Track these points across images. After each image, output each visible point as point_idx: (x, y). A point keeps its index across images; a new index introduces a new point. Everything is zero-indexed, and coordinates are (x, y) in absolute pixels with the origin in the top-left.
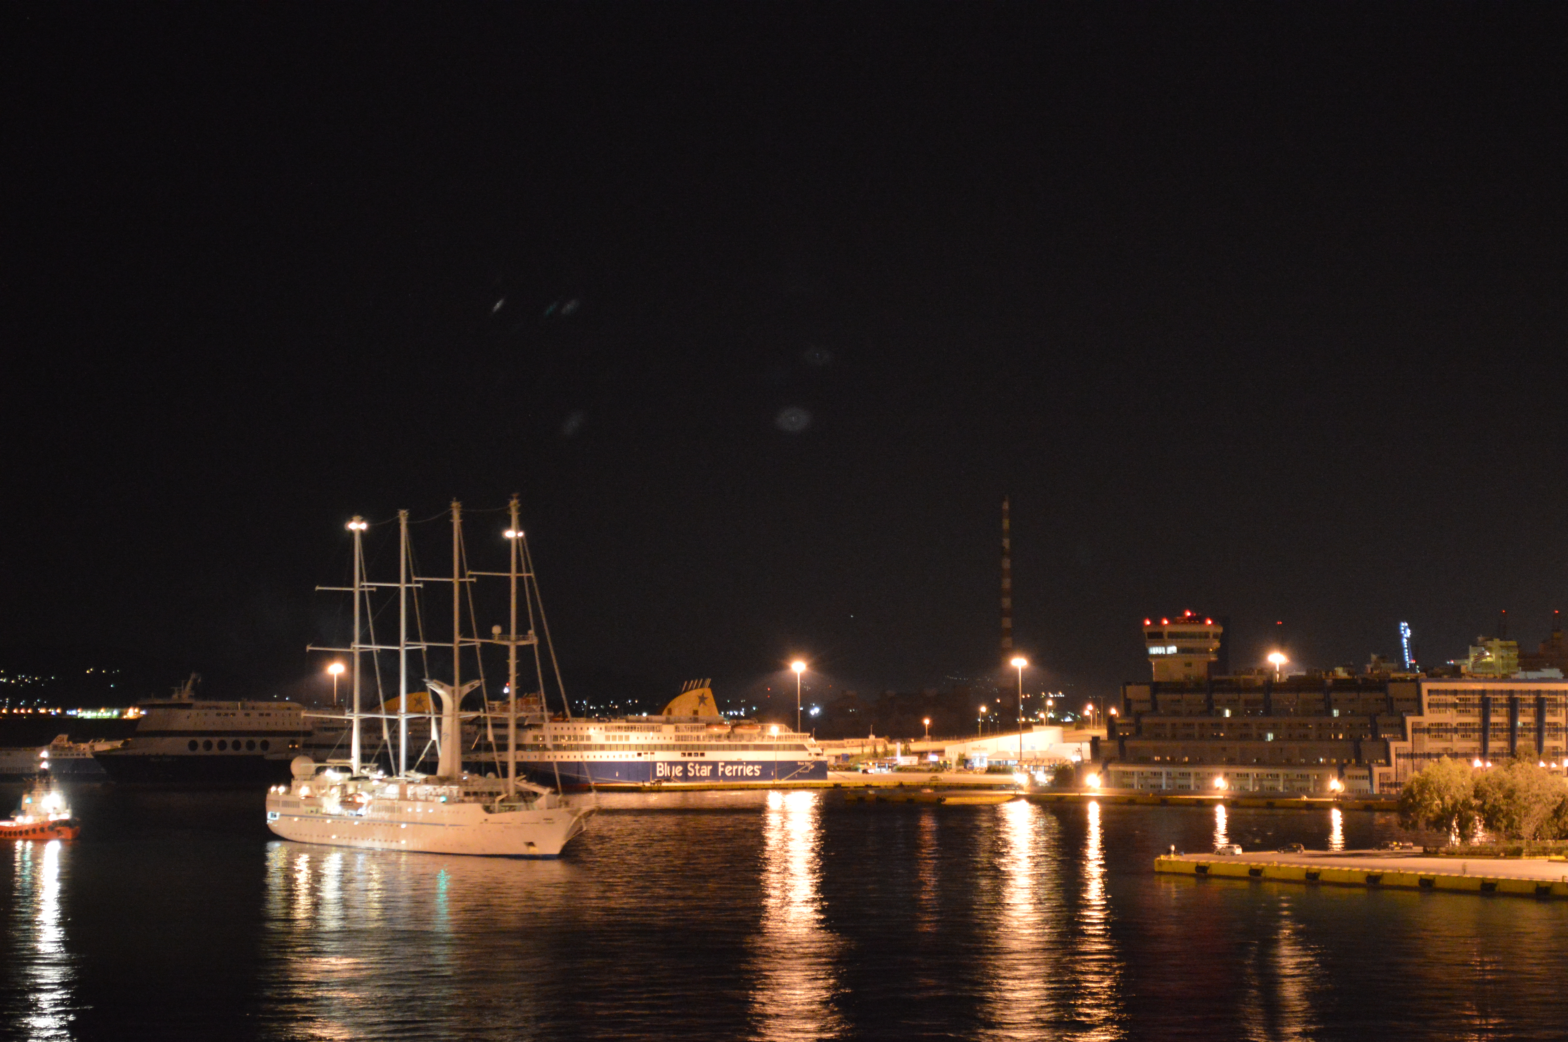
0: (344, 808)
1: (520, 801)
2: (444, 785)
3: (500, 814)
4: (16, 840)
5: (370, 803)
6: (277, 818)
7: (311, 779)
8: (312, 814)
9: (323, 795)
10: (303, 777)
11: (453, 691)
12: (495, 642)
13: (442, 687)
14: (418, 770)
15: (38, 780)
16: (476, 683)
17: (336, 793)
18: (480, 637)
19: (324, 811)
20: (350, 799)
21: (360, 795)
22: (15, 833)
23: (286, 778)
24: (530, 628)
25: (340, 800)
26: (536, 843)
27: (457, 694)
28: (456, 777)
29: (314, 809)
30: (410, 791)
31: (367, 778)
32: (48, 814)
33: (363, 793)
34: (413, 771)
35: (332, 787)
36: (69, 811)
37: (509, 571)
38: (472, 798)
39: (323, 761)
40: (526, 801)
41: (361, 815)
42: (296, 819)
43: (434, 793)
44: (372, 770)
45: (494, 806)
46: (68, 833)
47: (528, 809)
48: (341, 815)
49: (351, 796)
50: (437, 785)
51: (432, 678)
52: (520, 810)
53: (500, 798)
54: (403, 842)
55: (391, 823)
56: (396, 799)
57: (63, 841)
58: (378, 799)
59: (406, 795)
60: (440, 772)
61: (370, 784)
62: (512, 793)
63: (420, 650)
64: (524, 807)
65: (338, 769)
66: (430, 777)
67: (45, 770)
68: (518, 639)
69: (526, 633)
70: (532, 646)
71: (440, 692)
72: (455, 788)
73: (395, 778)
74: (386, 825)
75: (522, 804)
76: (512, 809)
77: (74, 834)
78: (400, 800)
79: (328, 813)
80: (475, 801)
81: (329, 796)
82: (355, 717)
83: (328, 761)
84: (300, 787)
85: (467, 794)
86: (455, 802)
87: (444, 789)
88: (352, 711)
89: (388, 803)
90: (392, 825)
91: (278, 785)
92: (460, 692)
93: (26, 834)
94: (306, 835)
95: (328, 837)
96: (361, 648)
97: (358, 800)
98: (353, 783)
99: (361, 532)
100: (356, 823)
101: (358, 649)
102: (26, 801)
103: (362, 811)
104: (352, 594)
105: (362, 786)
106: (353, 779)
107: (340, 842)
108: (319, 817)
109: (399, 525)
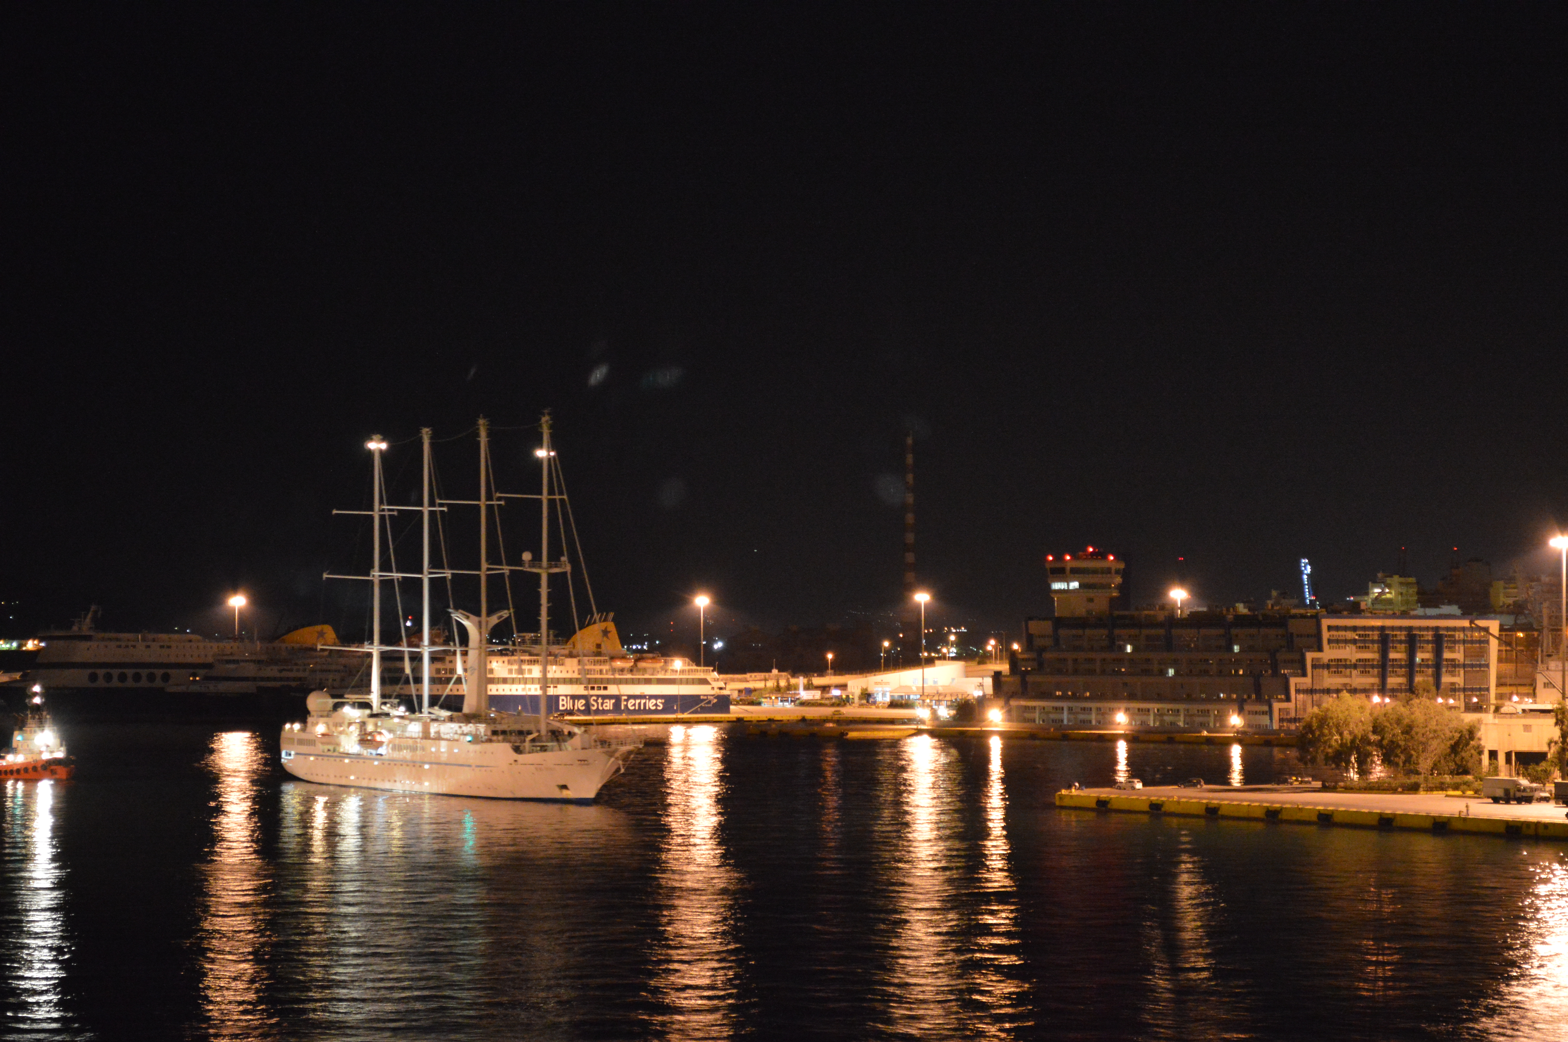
0: (363, 747)
1: (552, 741)
2: (470, 723)
3: (530, 755)
5: (390, 742)
6: (292, 757)
7: (328, 716)
8: (330, 753)
9: (341, 733)
10: (320, 713)
11: (480, 622)
12: (525, 570)
13: (468, 618)
14: (442, 707)
15: (30, 716)
16: (505, 614)
17: (354, 730)
18: (508, 564)
19: (342, 750)
20: (369, 738)
21: (380, 733)
22: (6, 772)
23: (302, 715)
24: (563, 555)
25: (359, 738)
26: (569, 786)
27: (484, 625)
28: (483, 714)
29: (331, 747)
30: (434, 728)
31: (387, 715)
32: (41, 752)
33: (383, 731)
34: (436, 708)
35: (350, 724)
36: (62, 749)
37: (539, 493)
38: (501, 738)
39: (341, 696)
40: (558, 740)
41: (381, 755)
42: (312, 758)
43: (459, 732)
44: (393, 706)
45: (524, 746)
46: (62, 772)
47: (561, 750)
48: (359, 755)
49: (370, 734)
50: (462, 722)
51: (456, 608)
52: (552, 750)
53: (530, 737)
54: (427, 784)
55: (414, 763)
56: (419, 738)
57: (55, 780)
58: (400, 738)
59: (429, 733)
60: (466, 709)
61: (391, 721)
62: (543, 732)
63: (445, 578)
64: (557, 747)
65: (356, 704)
66: (455, 714)
67: (37, 704)
68: (550, 566)
69: (559, 560)
70: (565, 573)
71: (466, 623)
72: (482, 728)
73: (418, 715)
74: (408, 765)
75: (555, 744)
76: (544, 749)
77: (69, 773)
78: (422, 738)
79: (346, 752)
80: (503, 741)
81: (347, 734)
82: (375, 649)
83: (346, 696)
84: (317, 723)
85: (495, 733)
86: (482, 742)
87: (469, 728)
88: (372, 643)
89: (410, 742)
90: (414, 766)
91: (293, 722)
92: (487, 622)
93: (17, 773)
94: (322, 775)
95: (347, 777)
96: (381, 576)
97: (378, 738)
98: (372, 720)
99: (381, 451)
100: (376, 763)
101: (377, 577)
102: (18, 737)
103: (382, 750)
104: (371, 518)
105: (382, 723)
106: (373, 716)
107: (359, 783)
108: (336, 756)
109: (421, 444)
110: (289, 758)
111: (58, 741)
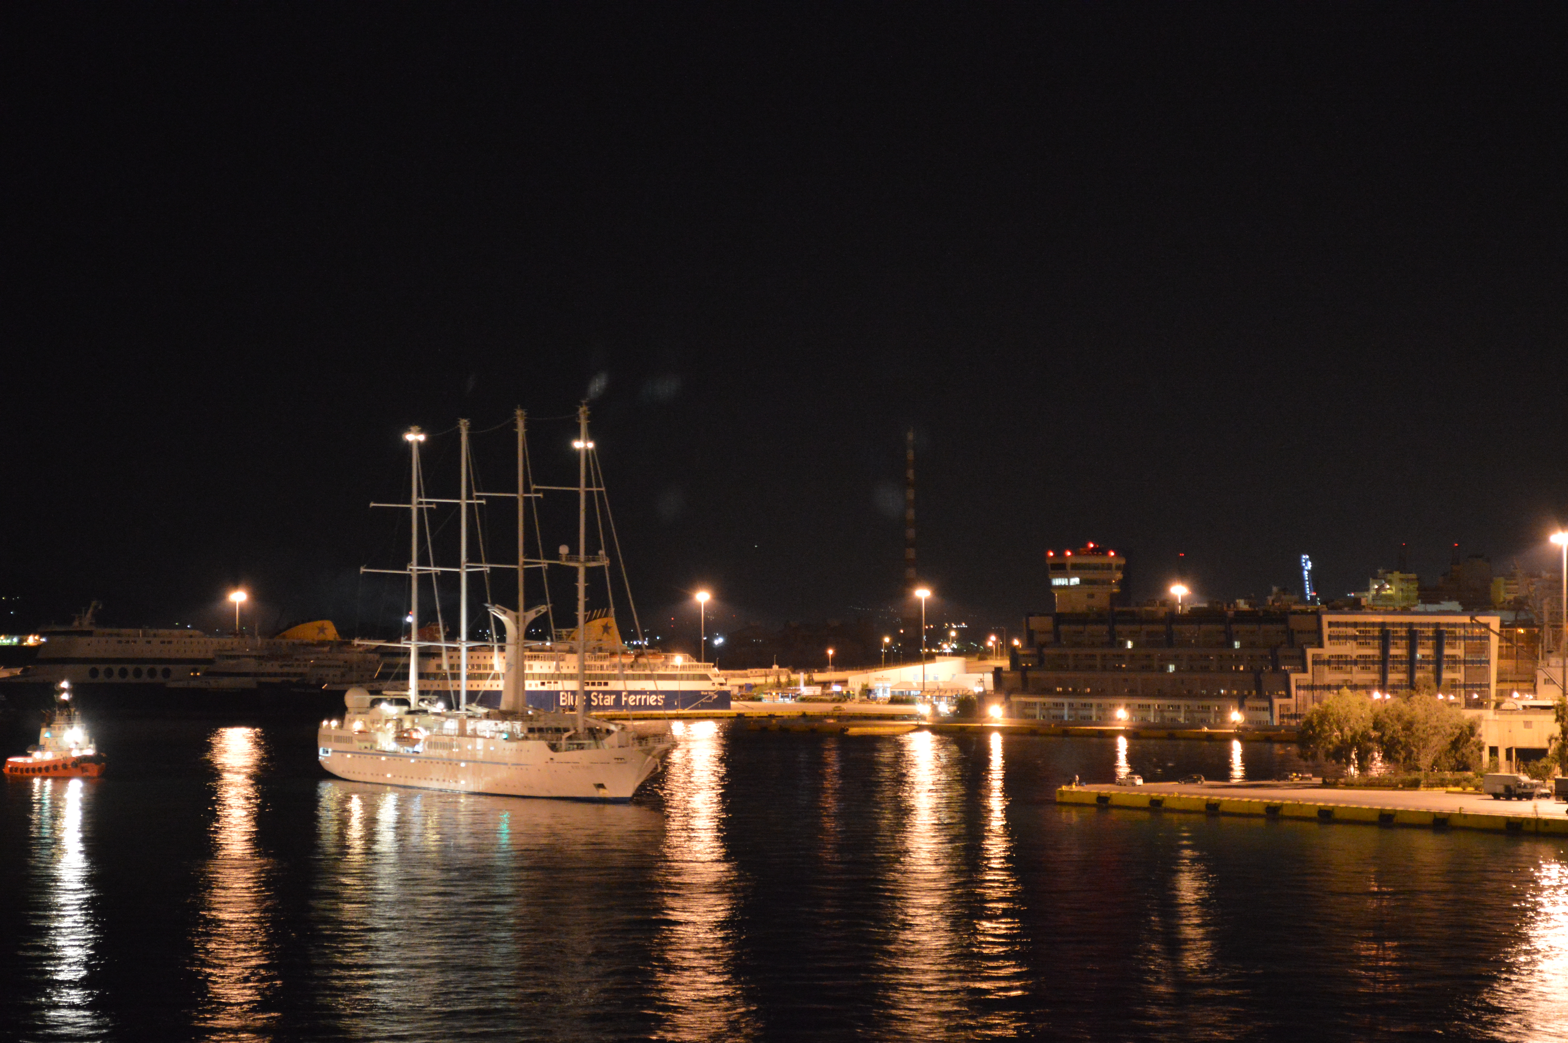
0: (399, 744)
1: (589, 739)
2: (506, 720)
3: (568, 753)
4: (33, 777)
5: (426, 740)
6: (329, 755)
7: (365, 713)
8: (367, 751)
9: (378, 730)
10: (357, 710)
11: (517, 617)
12: (562, 563)
13: (505, 613)
14: (479, 704)
15: (58, 712)
16: (543, 609)
17: (391, 727)
18: (546, 558)
19: (378, 748)
20: (405, 735)
21: (416, 730)
22: (33, 770)
23: (339, 711)
24: (601, 549)
25: (395, 736)
26: (606, 785)
27: (521, 619)
28: (520, 710)
29: (368, 745)
30: (470, 725)
31: (425, 711)
32: (70, 750)
33: (420, 728)
34: (474, 705)
35: (387, 721)
36: (92, 746)
37: (578, 485)
38: (537, 735)
39: (378, 692)
40: (595, 738)
41: (418, 753)
42: (349, 756)
43: (495, 729)
44: (430, 702)
45: (561, 744)
46: (93, 770)
47: (598, 748)
48: (396, 752)
49: (407, 731)
50: (499, 720)
51: (493, 603)
52: (589, 749)
53: (567, 734)
54: (463, 782)
55: (450, 761)
56: (455, 735)
57: (85, 779)
58: (436, 735)
59: (466, 730)
60: (503, 706)
61: (429, 718)
62: (580, 729)
63: (482, 572)
64: (593, 746)
65: (394, 701)
66: (492, 710)
67: (65, 701)
68: (587, 560)
69: (597, 554)
70: (602, 568)
71: (503, 618)
72: (518, 725)
73: (454, 712)
74: (444, 763)
75: (592, 742)
76: (581, 747)
77: (100, 771)
78: (458, 736)
79: (383, 749)
80: (540, 738)
81: (384, 731)
82: (413, 645)
83: (384, 692)
84: (354, 720)
85: (531, 730)
86: (519, 740)
87: (505, 726)
88: (409, 639)
89: (447, 739)
90: (450, 764)
91: (330, 720)
92: (525, 617)
93: (45, 771)
94: (359, 773)
95: (383, 775)
96: (418, 570)
97: (415, 735)
98: (410, 717)
99: (419, 443)
100: (412, 761)
101: (415, 571)
102: (45, 735)
103: (418, 748)
104: (409, 510)
105: (419, 721)
106: (410, 713)
107: (396, 781)
108: (373, 754)
109: (459, 435)
110: (327, 755)
111: (87, 738)
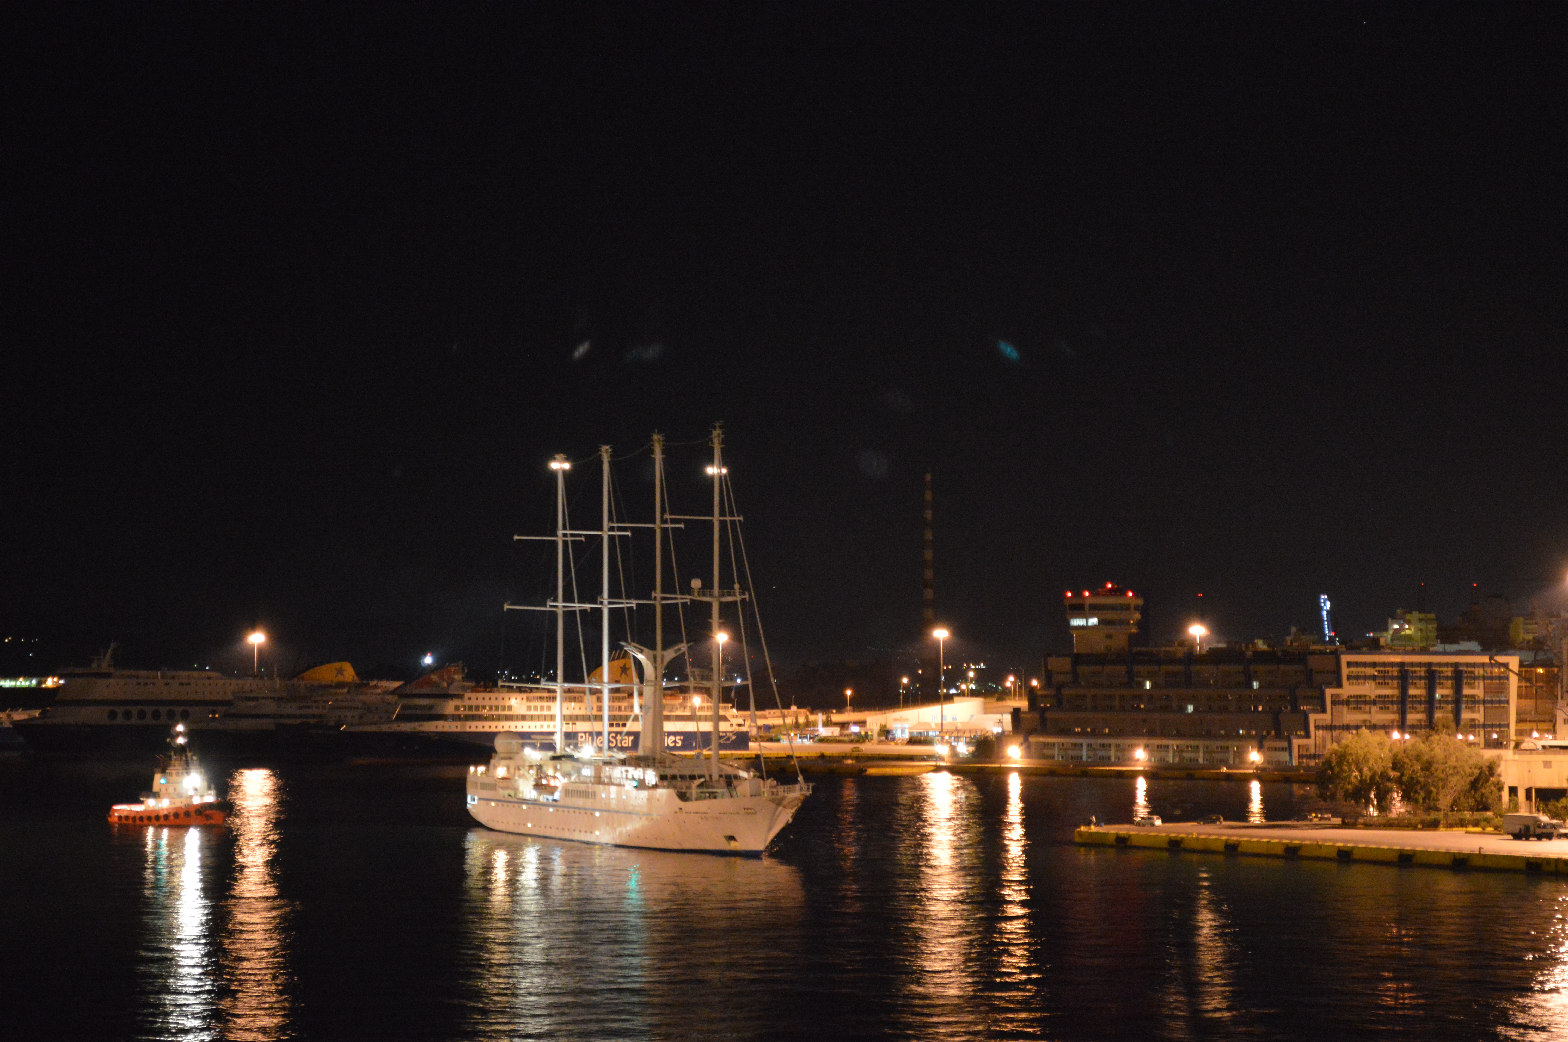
0: (538, 792)
1: (723, 787)
2: (640, 766)
3: (697, 802)
4: (147, 827)
5: (563, 788)
6: (476, 803)
8: (509, 799)
9: (519, 776)
10: (504, 755)
11: (655, 657)
12: (697, 599)
13: (641, 652)
15: (173, 757)
16: (680, 648)
17: (532, 774)
18: (681, 592)
19: (520, 795)
20: (544, 782)
21: (556, 777)
22: (147, 819)
23: (486, 756)
24: (734, 582)
25: (535, 783)
26: (737, 837)
27: (659, 658)
28: (656, 757)
29: (510, 792)
30: (605, 772)
31: (568, 757)
32: (190, 797)
33: (559, 775)
35: (528, 766)
36: (213, 792)
37: (712, 514)
38: (667, 783)
41: (556, 801)
42: (494, 804)
43: (628, 777)
45: (690, 793)
47: (731, 796)
48: (536, 801)
49: (546, 778)
50: (632, 766)
51: (632, 641)
52: (722, 797)
53: (697, 783)
54: (598, 832)
55: (585, 809)
56: (591, 781)
58: (574, 782)
59: (602, 777)
60: (641, 751)
62: (715, 775)
63: (623, 608)
64: (727, 795)
65: (538, 746)
66: (629, 757)
67: (181, 745)
68: (721, 596)
69: (729, 588)
70: (735, 602)
71: (640, 656)
72: (651, 772)
74: (580, 813)
75: (726, 790)
76: (713, 795)
79: (524, 797)
80: (670, 787)
81: (525, 778)
82: (559, 687)
84: (499, 766)
85: (663, 778)
86: (649, 788)
87: (637, 773)
89: (583, 786)
90: (586, 814)
91: (477, 765)
92: (663, 656)
93: (159, 820)
94: (503, 822)
95: (524, 825)
96: (564, 607)
97: (552, 783)
98: (552, 762)
99: (565, 472)
100: (551, 810)
101: (561, 607)
102: (159, 781)
103: (557, 796)
104: (555, 543)
105: (561, 767)
106: (554, 758)
107: (536, 831)
108: (515, 802)
109: (601, 463)
110: (473, 803)
111: (205, 784)
